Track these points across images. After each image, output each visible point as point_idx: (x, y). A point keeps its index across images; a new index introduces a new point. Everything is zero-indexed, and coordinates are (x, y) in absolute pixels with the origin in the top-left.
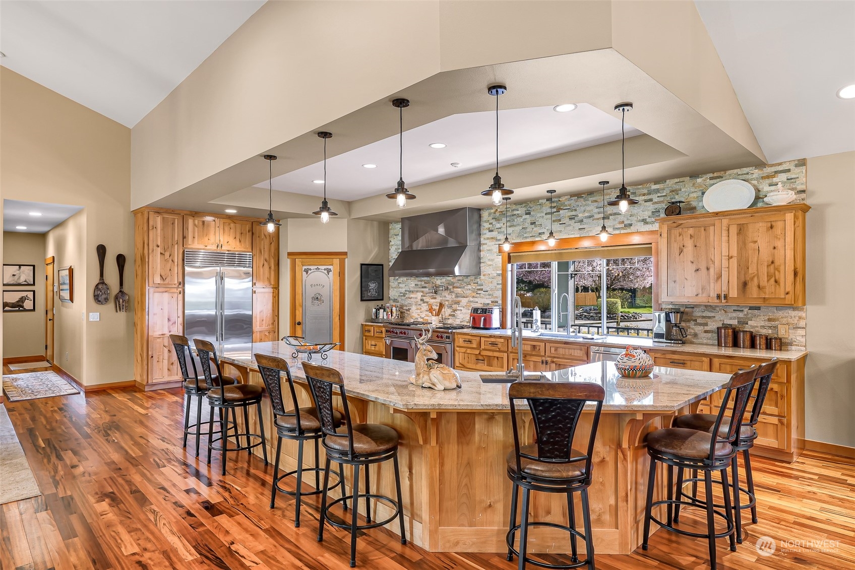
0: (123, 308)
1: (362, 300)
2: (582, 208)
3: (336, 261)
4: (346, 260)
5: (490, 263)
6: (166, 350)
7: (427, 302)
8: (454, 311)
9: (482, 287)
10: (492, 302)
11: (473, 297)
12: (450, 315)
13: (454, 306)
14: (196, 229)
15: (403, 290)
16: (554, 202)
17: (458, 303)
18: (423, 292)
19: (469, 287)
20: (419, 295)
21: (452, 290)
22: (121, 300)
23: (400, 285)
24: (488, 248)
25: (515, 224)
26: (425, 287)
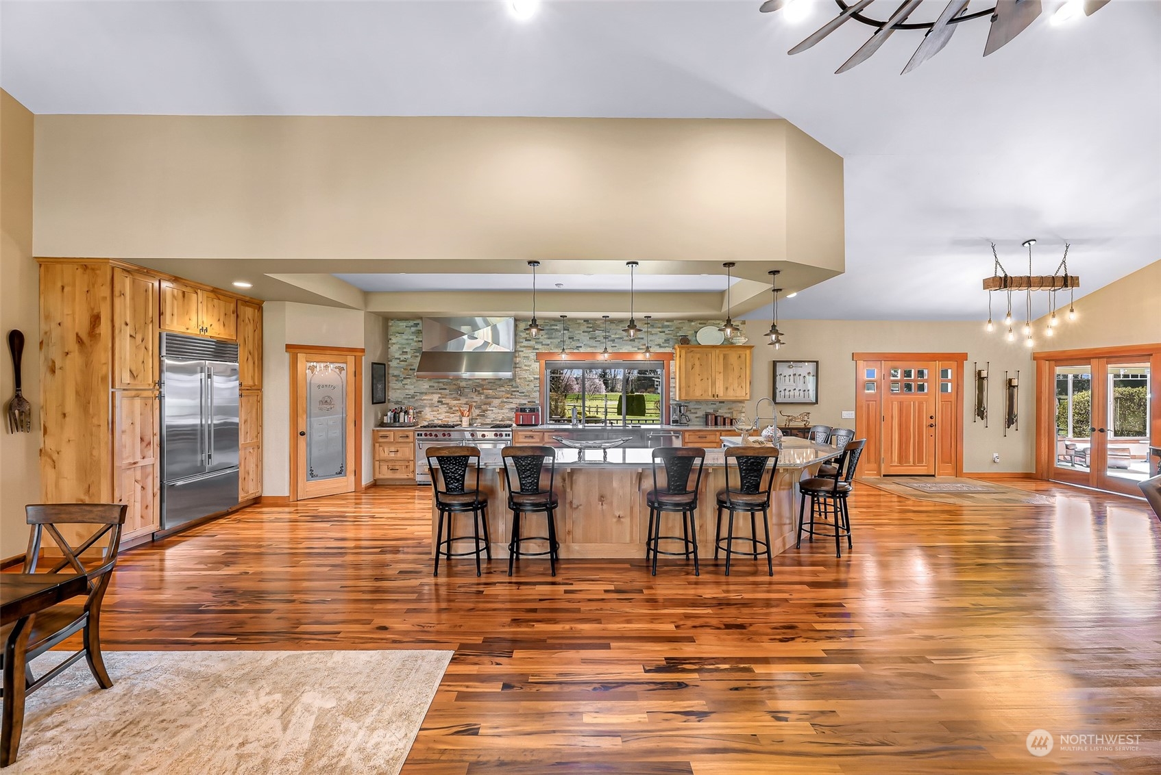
0: (22, 427)
1: (373, 403)
2: (614, 331)
3: (351, 359)
4: (363, 357)
5: (526, 368)
6: (139, 487)
7: (448, 404)
8: (484, 411)
9: (518, 389)
10: (529, 402)
11: (508, 398)
12: (478, 415)
13: (484, 407)
14: (175, 302)
15: (411, 392)
16: (590, 323)
17: (489, 404)
18: (441, 393)
19: (503, 389)
20: (436, 397)
21: (481, 392)
22: (17, 412)
23: (406, 387)
24: (524, 355)
25: (553, 336)
26: (445, 389)
